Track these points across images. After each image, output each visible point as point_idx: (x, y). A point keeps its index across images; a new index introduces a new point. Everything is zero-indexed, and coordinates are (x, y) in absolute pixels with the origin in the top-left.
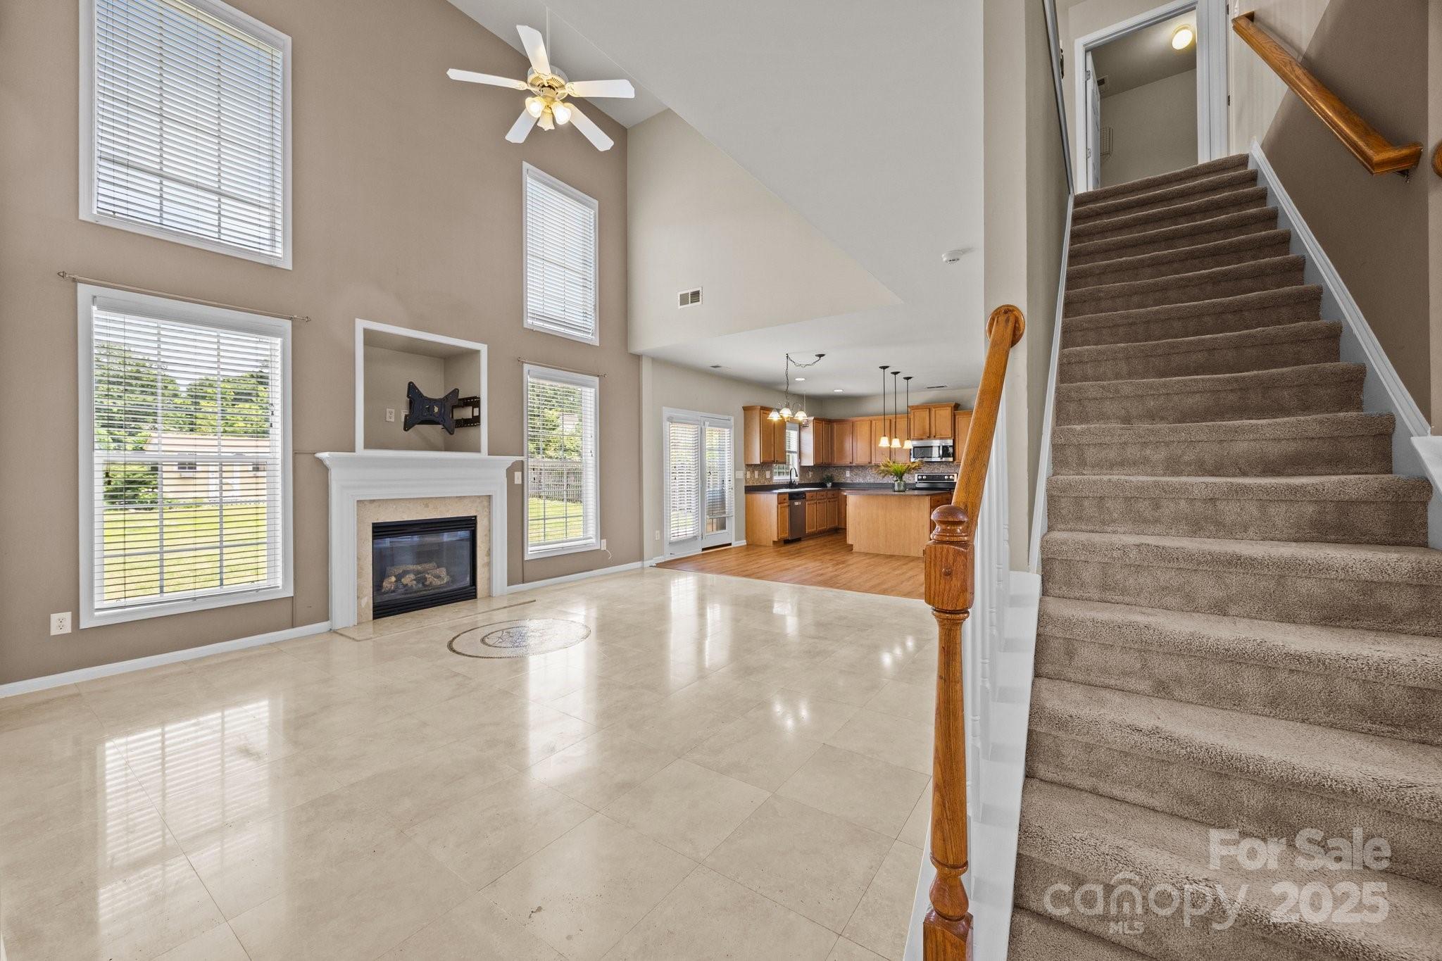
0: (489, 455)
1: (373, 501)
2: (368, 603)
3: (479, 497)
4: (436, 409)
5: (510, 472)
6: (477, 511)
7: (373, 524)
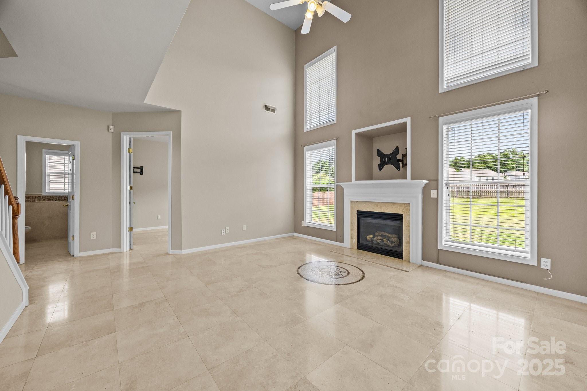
0: (411, 180)
1: (357, 202)
2: (355, 242)
3: (404, 204)
4: (386, 159)
5: (426, 190)
6: (403, 211)
7: (358, 211)
